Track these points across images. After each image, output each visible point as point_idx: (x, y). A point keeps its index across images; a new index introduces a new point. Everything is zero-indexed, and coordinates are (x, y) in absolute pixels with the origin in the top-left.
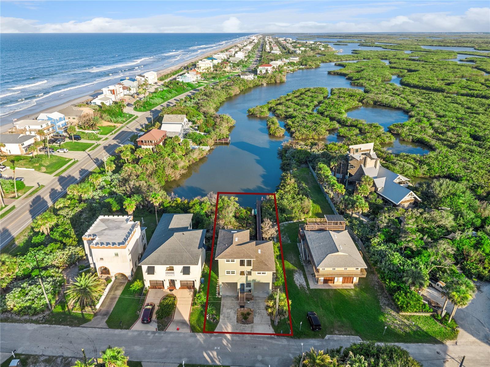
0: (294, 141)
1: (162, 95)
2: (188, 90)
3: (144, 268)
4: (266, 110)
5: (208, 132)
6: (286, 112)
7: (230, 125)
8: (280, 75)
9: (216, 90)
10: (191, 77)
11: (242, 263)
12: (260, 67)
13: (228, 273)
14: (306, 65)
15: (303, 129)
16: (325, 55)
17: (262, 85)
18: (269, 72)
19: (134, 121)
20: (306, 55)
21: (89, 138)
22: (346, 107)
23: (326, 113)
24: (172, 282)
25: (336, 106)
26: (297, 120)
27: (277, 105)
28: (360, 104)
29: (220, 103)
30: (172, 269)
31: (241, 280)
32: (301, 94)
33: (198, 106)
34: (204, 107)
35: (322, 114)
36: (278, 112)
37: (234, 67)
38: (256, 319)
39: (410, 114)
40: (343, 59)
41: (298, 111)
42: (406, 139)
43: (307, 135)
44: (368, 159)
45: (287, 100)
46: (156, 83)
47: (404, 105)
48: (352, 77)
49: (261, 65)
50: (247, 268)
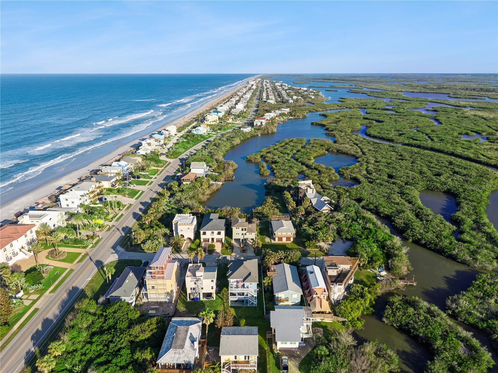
0: (275, 179)
1: (184, 146)
2: (201, 141)
3: (202, 232)
4: (258, 157)
5: (220, 173)
6: (273, 159)
7: (234, 168)
8: (272, 127)
9: (222, 142)
10: (203, 130)
11: (242, 230)
12: (256, 120)
13: (237, 234)
14: (295, 116)
15: (282, 171)
16: (314, 104)
17: (257, 135)
18: (263, 124)
19: (169, 166)
20: (297, 104)
21: (145, 178)
22: (315, 155)
23: (299, 160)
24: (213, 239)
25: (308, 154)
26: (279, 165)
27: (267, 153)
28: (327, 152)
29: (226, 151)
30: (213, 233)
31: (241, 238)
32: (286, 144)
33: (211, 155)
34: (215, 155)
35: (297, 160)
36: (267, 159)
37: (235, 119)
38: (248, 252)
39: (358, 160)
40: (328, 109)
41: (280, 158)
42: (347, 177)
43: (284, 175)
44: (309, 189)
45: (274, 149)
46: (176, 135)
47: (358, 153)
48: (328, 128)
49: (258, 118)
50: (244, 232)
